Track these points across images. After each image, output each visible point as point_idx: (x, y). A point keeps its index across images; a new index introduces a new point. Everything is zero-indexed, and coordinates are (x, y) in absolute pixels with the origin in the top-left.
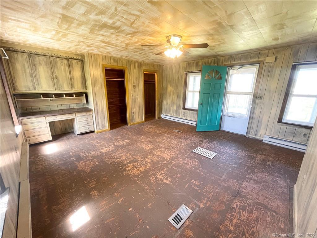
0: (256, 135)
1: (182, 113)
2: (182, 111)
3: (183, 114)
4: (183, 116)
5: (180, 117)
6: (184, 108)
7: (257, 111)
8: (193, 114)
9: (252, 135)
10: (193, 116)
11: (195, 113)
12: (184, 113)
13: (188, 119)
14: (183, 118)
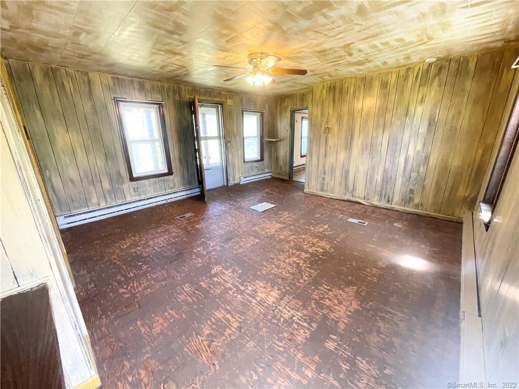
0: (234, 180)
1: (132, 190)
2: (128, 186)
3: (135, 191)
4: (135, 196)
5: (129, 199)
6: (132, 179)
7: (230, 156)
8: (158, 182)
9: (231, 183)
10: (158, 188)
11: (161, 180)
12: (137, 188)
13: (149, 196)
14: (138, 198)
